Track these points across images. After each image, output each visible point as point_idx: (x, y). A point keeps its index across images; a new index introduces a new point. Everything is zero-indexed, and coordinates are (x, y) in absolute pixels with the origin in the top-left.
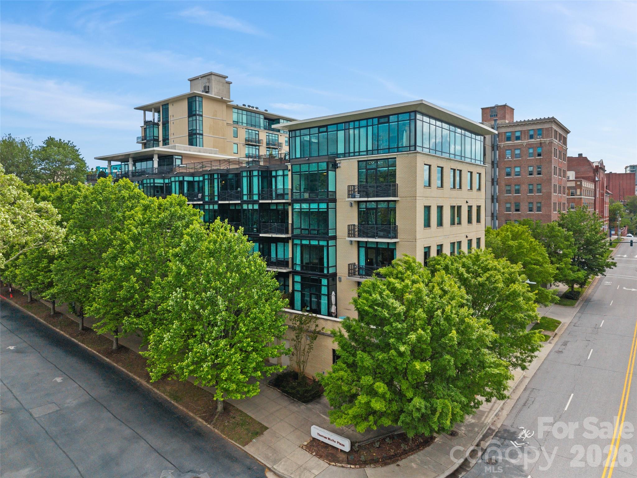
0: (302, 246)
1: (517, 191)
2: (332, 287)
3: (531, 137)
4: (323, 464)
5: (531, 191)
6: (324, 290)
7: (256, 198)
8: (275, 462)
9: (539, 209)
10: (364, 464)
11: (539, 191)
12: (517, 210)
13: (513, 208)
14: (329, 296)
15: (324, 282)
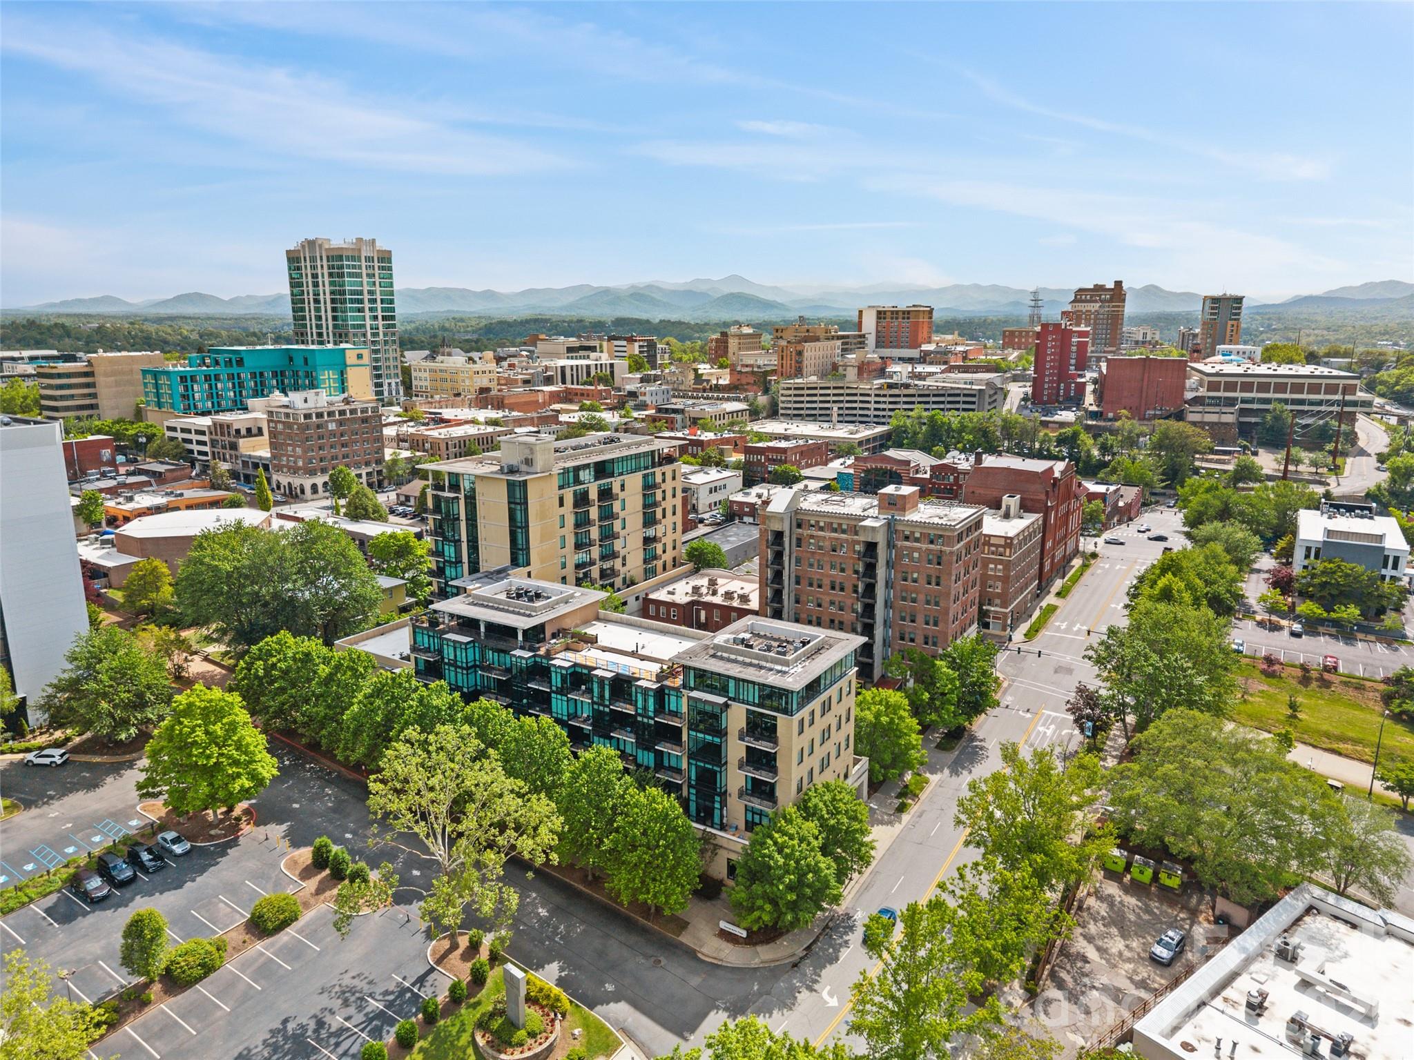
0: (697, 766)
1: (914, 601)
2: (724, 804)
3: (932, 542)
4: (730, 946)
5: (928, 603)
6: (717, 805)
7: (651, 714)
8: (701, 946)
9: (936, 624)
10: (755, 944)
11: (937, 604)
12: (913, 621)
13: (908, 619)
14: (721, 809)
15: (717, 798)
